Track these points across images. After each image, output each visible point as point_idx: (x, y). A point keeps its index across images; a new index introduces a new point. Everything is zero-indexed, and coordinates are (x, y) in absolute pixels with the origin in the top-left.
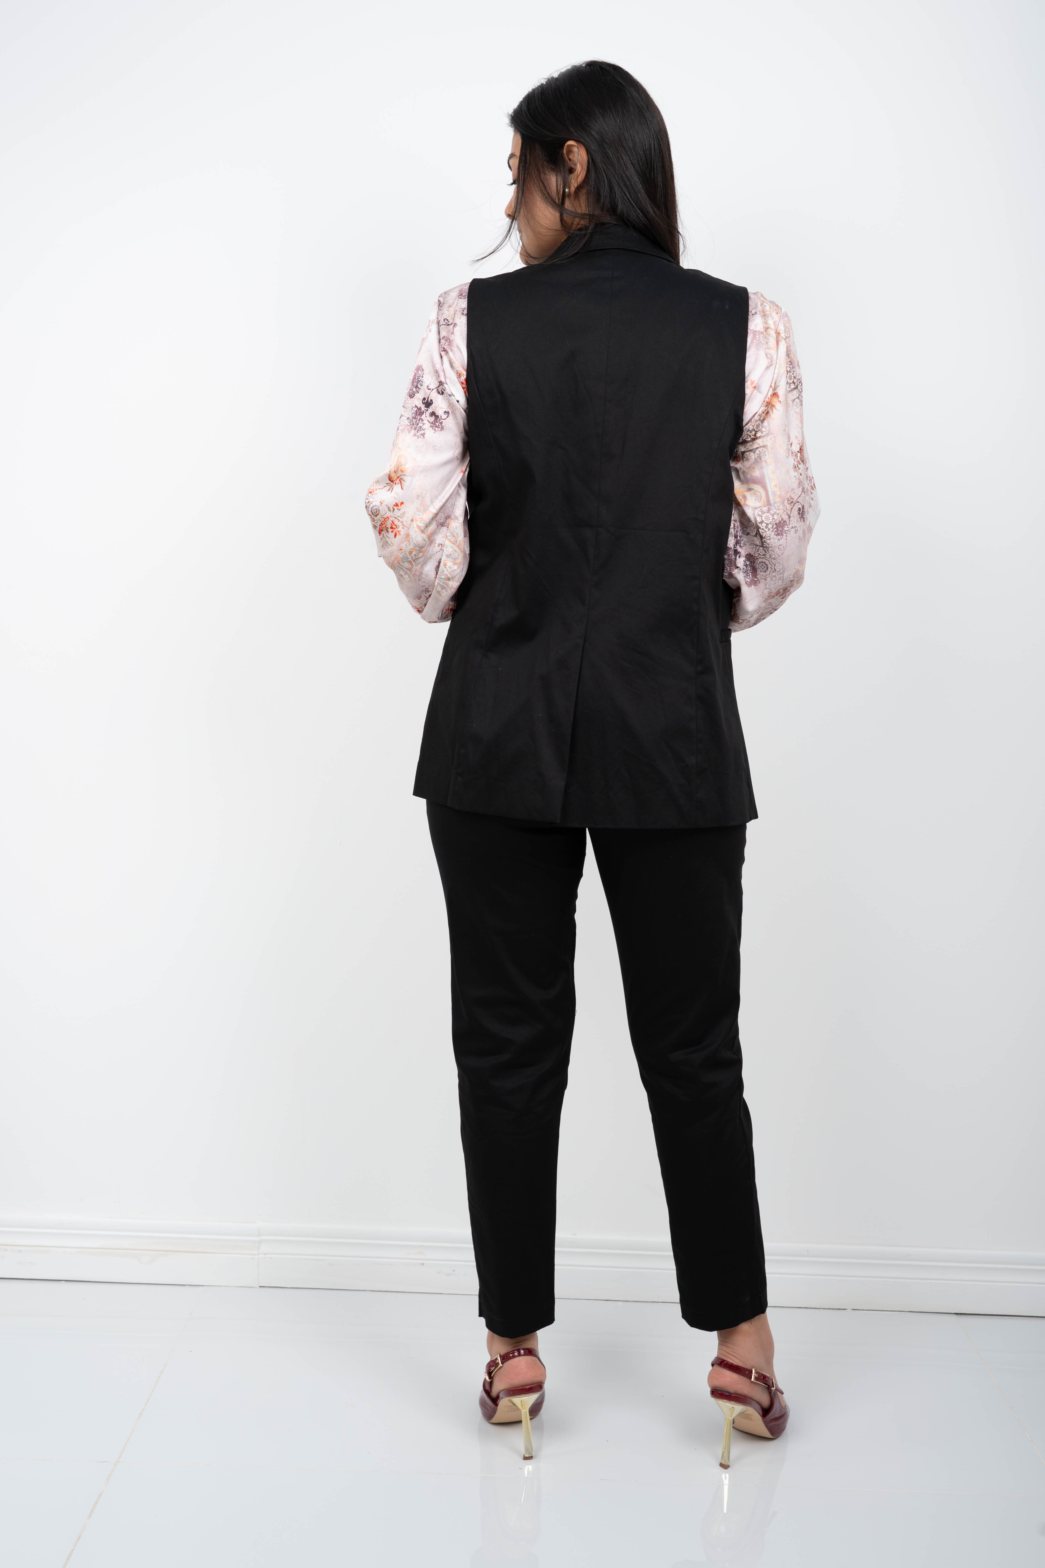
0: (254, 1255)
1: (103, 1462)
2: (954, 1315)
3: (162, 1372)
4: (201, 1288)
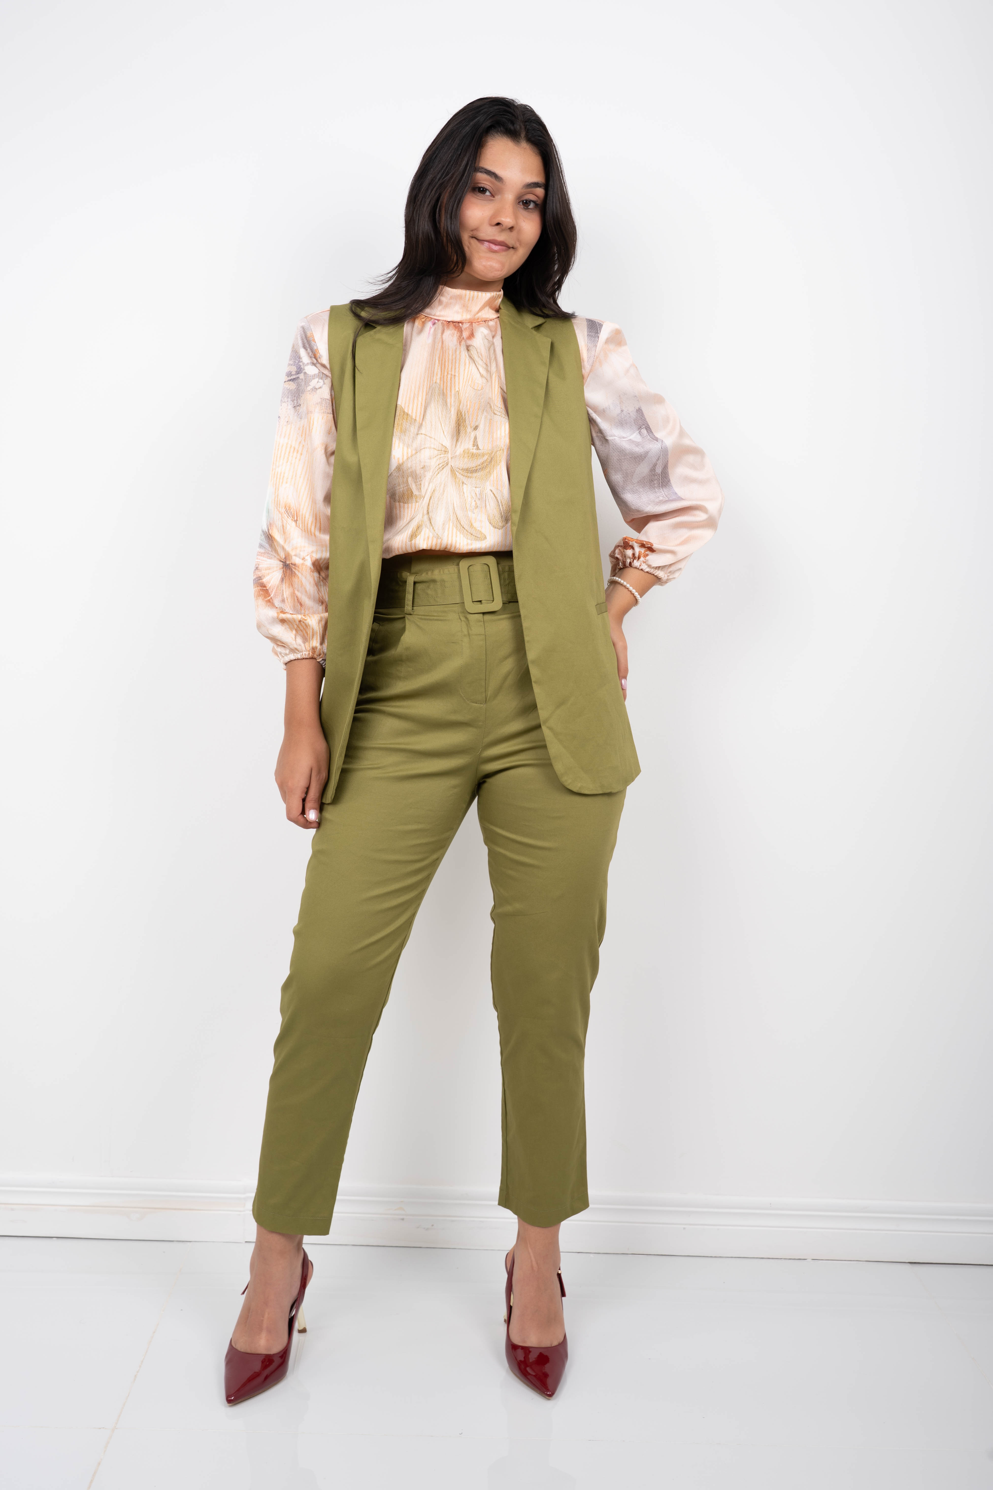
0: (240, 1211)
1: (100, 1429)
2: (909, 1264)
3: (154, 1332)
4: (189, 1243)
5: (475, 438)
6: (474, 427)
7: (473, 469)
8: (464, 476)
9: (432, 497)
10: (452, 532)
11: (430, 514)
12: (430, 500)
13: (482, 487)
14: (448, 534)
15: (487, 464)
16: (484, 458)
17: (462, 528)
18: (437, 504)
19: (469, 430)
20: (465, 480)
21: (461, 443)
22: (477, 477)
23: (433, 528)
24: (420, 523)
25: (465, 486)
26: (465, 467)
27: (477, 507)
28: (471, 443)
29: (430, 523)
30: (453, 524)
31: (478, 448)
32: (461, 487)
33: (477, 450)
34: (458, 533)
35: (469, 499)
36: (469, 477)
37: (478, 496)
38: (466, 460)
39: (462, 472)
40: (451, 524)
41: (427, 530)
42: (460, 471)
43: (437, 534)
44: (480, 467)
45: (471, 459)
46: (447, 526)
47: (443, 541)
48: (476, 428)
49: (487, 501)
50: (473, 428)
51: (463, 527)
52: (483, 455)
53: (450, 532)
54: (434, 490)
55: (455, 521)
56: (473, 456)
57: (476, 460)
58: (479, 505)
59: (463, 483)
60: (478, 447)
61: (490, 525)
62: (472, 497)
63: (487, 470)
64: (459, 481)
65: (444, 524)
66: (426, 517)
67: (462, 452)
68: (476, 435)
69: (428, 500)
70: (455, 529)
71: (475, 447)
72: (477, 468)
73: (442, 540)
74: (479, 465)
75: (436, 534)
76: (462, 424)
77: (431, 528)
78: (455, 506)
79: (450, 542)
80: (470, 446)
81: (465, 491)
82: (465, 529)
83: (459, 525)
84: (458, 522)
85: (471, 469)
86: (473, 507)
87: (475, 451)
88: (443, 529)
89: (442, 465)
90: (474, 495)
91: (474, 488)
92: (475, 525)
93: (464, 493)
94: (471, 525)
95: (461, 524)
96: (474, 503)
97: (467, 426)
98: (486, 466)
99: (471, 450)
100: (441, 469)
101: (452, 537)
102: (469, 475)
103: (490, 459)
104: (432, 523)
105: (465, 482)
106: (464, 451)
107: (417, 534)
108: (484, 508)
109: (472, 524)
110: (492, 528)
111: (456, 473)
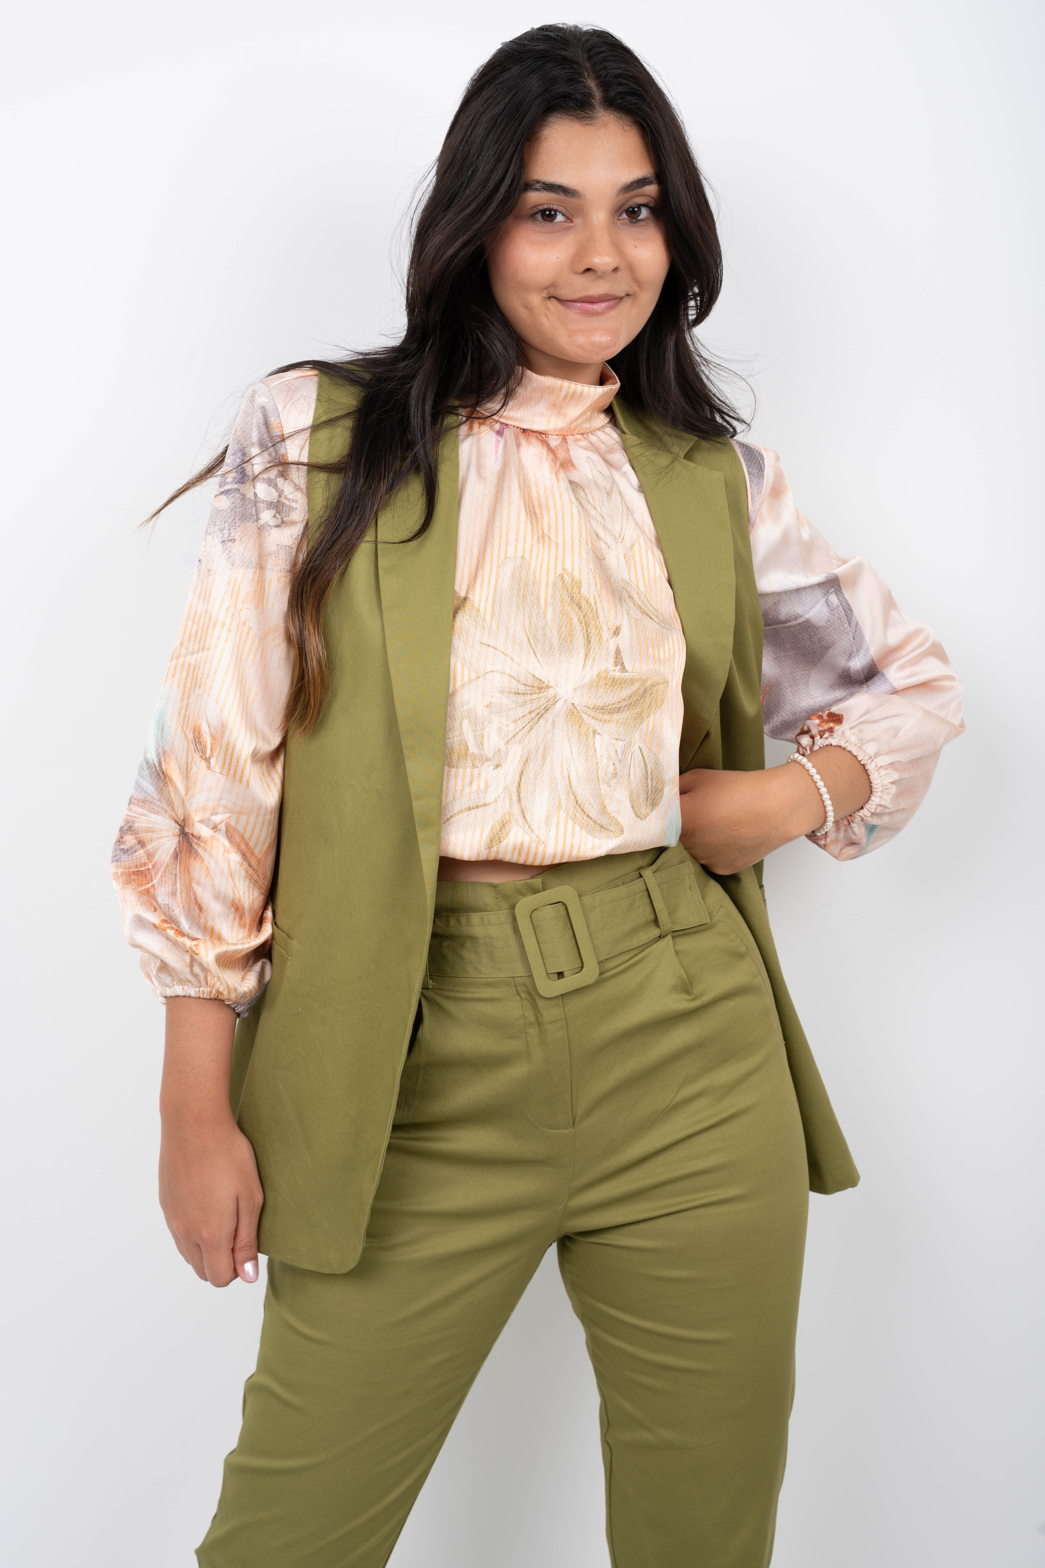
5: (618, 652)
6: (614, 629)
7: (614, 706)
8: (596, 720)
9: (524, 772)
10: (566, 830)
11: (522, 802)
12: (520, 777)
13: (627, 740)
14: (557, 834)
15: (637, 699)
16: (632, 687)
17: (585, 817)
18: (534, 784)
19: (606, 634)
20: (598, 727)
21: (594, 660)
22: (620, 721)
23: (529, 827)
24: (507, 817)
25: (598, 737)
26: (600, 703)
27: (615, 775)
28: (612, 660)
29: (524, 817)
30: (567, 814)
31: (624, 669)
32: (590, 739)
33: (622, 672)
34: (577, 828)
35: (605, 761)
36: (605, 721)
37: (619, 755)
38: (601, 690)
39: (593, 714)
40: (563, 815)
41: (520, 830)
42: (589, 712)
43: (537, 836)
44: (626, 703)
45: (610, 689)
46: (555, 820)
47: (548, 848)
48: (616, 632)
49: (632, 765)
50: (612, 632)
51: (588, 816)
52: (632, 681)
53: (561, 829)
54: (526, 760)
55: (572, 808)
56: (614, 683)
57: (619, 690)
58: (619, 772)
59: (595, 732)
60: (624, 667)
61: (632, 810)
62: (610, 758)
63: (637, 710)
64: (588, 729)
65: (548, 817)
66: (516, 807)
67: (595, 677)
68: (618, 645)
69: (518, 777)
70: (570, 823)
71: (619, 667)
72: (620, 705)
73: (545, 846)
74: (625, 700)
75: (535, 837)
76: (593, 622)
77: (527, 826)
78: (573, 778)
79: (560, 848)
80: (610, 665)
81: (597, 747)
82: (591, 818)
83: (579, 814)
84: (577, 807)
85: (610, 707)
86: (610, 775)
87: (617, 674)
88: (548, 825)
89: (536, 712)
90: (613, 754)
91: (614, 741)
92: (610, 808)
93: (595, 750)
94: (603, 810)
95: (585, 810)
96: (611, 769)
97: (601, 627)
98: (635, 702)
99: (612, 673)
100: (535, 720)
101: (565, 837)
102: (606, 717)
103: (642, 690)
104: (528, 819)
105: (599, 731)
106: (598, 675)
107: (501, 836)
108: (627, 778)
109: (605, 807)
110: (633, 815)
111: (583, 715)
